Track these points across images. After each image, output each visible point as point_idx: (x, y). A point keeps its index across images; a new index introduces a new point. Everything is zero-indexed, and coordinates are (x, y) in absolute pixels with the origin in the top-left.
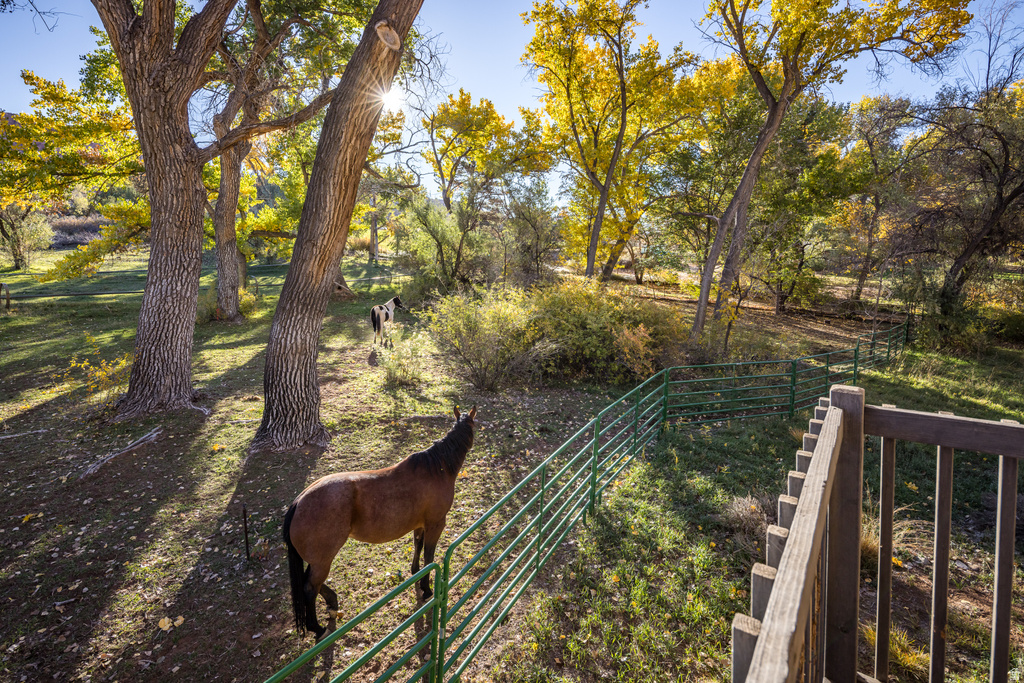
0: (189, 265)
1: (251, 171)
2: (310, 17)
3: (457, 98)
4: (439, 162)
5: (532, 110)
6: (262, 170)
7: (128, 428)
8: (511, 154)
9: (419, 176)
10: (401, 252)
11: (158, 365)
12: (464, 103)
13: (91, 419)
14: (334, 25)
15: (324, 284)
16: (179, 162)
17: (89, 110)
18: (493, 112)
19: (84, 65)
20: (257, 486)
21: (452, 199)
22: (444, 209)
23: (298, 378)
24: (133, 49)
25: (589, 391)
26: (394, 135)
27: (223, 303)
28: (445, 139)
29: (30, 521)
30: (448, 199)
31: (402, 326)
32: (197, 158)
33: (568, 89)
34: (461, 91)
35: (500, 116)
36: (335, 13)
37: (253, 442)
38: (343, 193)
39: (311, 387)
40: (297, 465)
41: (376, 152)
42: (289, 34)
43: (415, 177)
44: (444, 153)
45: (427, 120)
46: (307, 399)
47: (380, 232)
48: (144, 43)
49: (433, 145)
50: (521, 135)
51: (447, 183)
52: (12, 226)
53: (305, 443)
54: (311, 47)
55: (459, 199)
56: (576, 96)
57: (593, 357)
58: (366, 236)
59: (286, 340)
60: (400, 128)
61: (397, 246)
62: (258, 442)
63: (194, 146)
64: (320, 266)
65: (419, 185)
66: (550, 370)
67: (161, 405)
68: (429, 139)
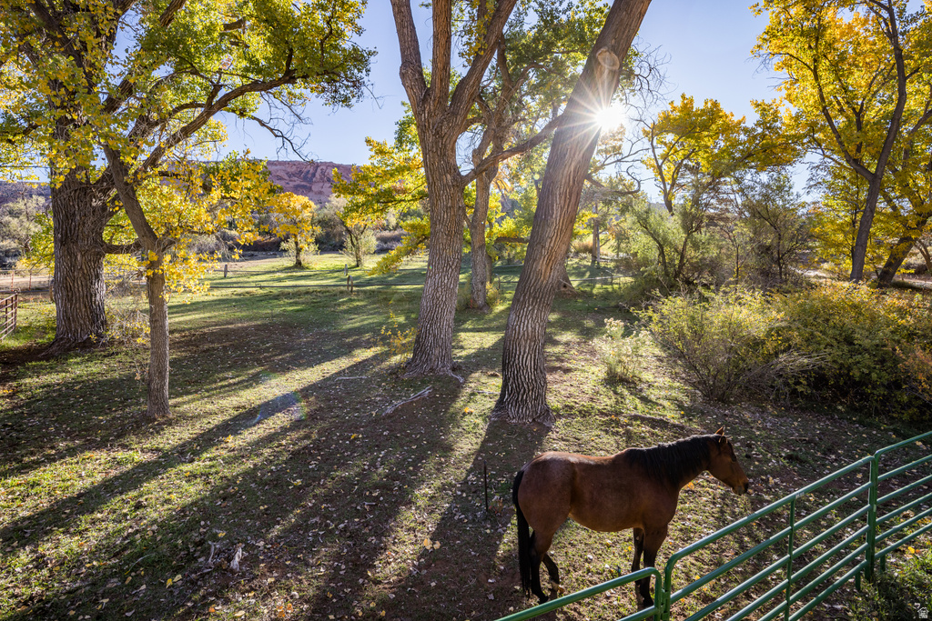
0: (453, 264)
1: (497, 190)
2: (543, 61)
3: (678, 103)
4: (660, 167)
5: (768, 101)
6: (505, 189)
7: (411, 384)
8: (743, 151)
9: (639, 183)
10: (621, 255)
11: (431, 339)
12: (687, 108)
13: (391, 374)
14: (563, 63)
15: (550, 281)
16: (449, 187)
17: (398, 158)
18: (720, 111)
19: (397, 128)
20: (494, 450)
21: (674, 202)
22: (665, 212)
23: (528, 362)
24: (424, 111)
25: (861, 423)
26: (614, 147)
27: (475, 295)
28: (665, 144)
29: (355, 439)
30: (670, 201)
31: (622, 323)
32: (461, 182)
33: (815, 71)
34: (683, 97)
35: (728, 113)
36: (563, 53)
37: (493, 411)
38: (568, 201)
39: (539, 371)
40: (527, 438)
41: (598, 165)
42: (526, 78)
43: (636, 182)
44: (665, 157)
45: (647, 129)
46: (536, 382)
47: (601, 236)
48: (431, 106)
49: (653, 151)
50: (753, 130)
51: (668, 187)
52: (356, 238)
53: (534, 420)
54: (543, 85)
55: (682, 202)
56: (826, 76)
57: (865, 380)
58: (589, 240)
59: (519, 327)
60: (621, 140)
61: (618, 248)
62: (497, 411)
63: (459, 174)
64: (547, 265)
65: (639, 190)
66: (800, 389)
67: (432, 370)
68: (650, 146)
